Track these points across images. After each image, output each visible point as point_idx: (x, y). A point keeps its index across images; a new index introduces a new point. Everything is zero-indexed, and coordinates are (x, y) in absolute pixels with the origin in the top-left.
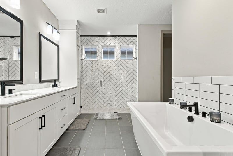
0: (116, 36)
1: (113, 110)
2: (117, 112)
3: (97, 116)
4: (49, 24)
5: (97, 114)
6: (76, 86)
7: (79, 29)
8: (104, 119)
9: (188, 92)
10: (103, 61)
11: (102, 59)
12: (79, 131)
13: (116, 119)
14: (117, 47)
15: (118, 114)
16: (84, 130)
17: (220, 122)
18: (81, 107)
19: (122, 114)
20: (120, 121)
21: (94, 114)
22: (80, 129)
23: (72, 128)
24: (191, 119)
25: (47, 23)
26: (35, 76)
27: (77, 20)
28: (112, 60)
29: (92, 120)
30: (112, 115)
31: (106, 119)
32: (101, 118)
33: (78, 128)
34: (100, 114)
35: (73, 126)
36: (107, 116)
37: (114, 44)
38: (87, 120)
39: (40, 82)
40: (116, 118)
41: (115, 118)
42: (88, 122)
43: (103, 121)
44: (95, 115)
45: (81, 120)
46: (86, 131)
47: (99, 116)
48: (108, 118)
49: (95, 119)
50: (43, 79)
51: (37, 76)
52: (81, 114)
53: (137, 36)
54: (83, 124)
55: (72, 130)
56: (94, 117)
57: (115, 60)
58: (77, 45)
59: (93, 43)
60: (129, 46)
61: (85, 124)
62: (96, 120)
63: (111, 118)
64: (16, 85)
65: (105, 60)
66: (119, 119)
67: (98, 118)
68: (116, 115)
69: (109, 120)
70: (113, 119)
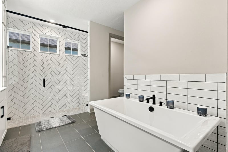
0: (65, 27)
2: (66, 115)
3: (40, 126)
5: (39, 124)
8: (53, 128)
9: (140, 87)
10: (41, 54)
11: (40, 51)
13: (70, 124)
15: (69, 117)
17: (173, 108)
19: (72, 116)
20: (74, 124)
21: (34, 124)
24: (151, 109)
28: (54, 54)
29: (34, 134)
30: (61, 120)
31: (55, 127)
32: (48, 127)
34: (43, 123)
36: (56, 123)
37: (56, 35)
38: (25, 136)
40: (69, 122)
41: (67, 123)
44: (36, 125)
45: (13, 140)
47: (43, 125)
48: (58, 125)
49: (39, 131)
53: (88, 32)
56: (38, 129)
57: (57, 54)
59: (26, 28)
60: (74, 41)
62: (42, 133)
63: (62, 124)
65: (44, 53)
66: (72, 123)
67: (44, 129)
68: (66, 119)
69: (60, 128)
70: (65, 124)
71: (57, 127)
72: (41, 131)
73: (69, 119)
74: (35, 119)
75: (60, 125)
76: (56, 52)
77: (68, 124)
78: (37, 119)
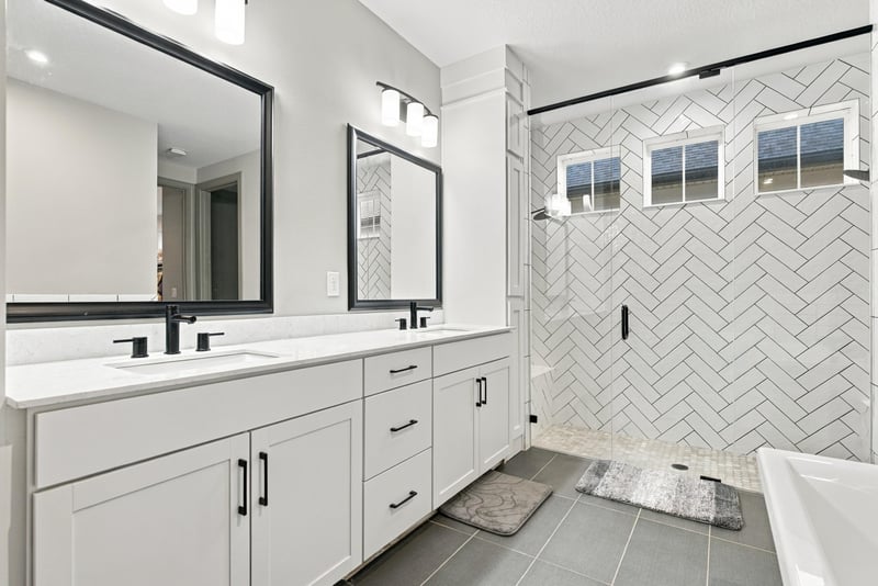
0: (711, 71)
1: (707, 459)
2: (718, 480)
3: (598, 475)
4: (387, 87)
5: (601, 468)
6: (504, 327)
7: (521, 85)
8: (627, 503)
10: (651, 214)
11: (648, 204)
12: (484, 537)
13: (702, 522)
14: (729, 133)
15: (725, 494)
16: (507, 535)
18: (533, 419)
20: (726, 537)
21: (589, 461)
22: (491, 527)
23: (464, 509)
25: (378, 83)
26: (330, 285)
27: (507, 46)
29: (565, 494)
30: (681, 487)
31: (638, 506)
32: (617, 493)
33: (483, 522)
34: (614, 471)
35: (469, 503)
36: (654, 490)
38: (543, 489)
39: (349, 309)
40: (702, 515)
41: (692, 513)
42: (539, 499)
43: (624, 511)
44: (590, 467)
45: (516, 480)
46: (516, 548)
47: (607, 478)
48: (653, 502)
49: (584, 491)
50: (361, 296)
51: (337, 285)
52: (532, 448)
54: (516, 506)
55: (460, 521)
56: (582, 482)
58: (508, 151)
59: (602, 138)
60: (815, 110)
61: (526, 507)
62: (587, 501)
64: (198, 318)
66: (719, 525)
67: (600, 491)
68: (705, 493)
69: (654, 518)
70: (681, 512)
71: (644, 508)
72: (586, 492)
73: (716, 498)
74: (622, 450)
75: (659, 508)
76: (714, 192)
77: (697, 521)
78: (628, 452)
